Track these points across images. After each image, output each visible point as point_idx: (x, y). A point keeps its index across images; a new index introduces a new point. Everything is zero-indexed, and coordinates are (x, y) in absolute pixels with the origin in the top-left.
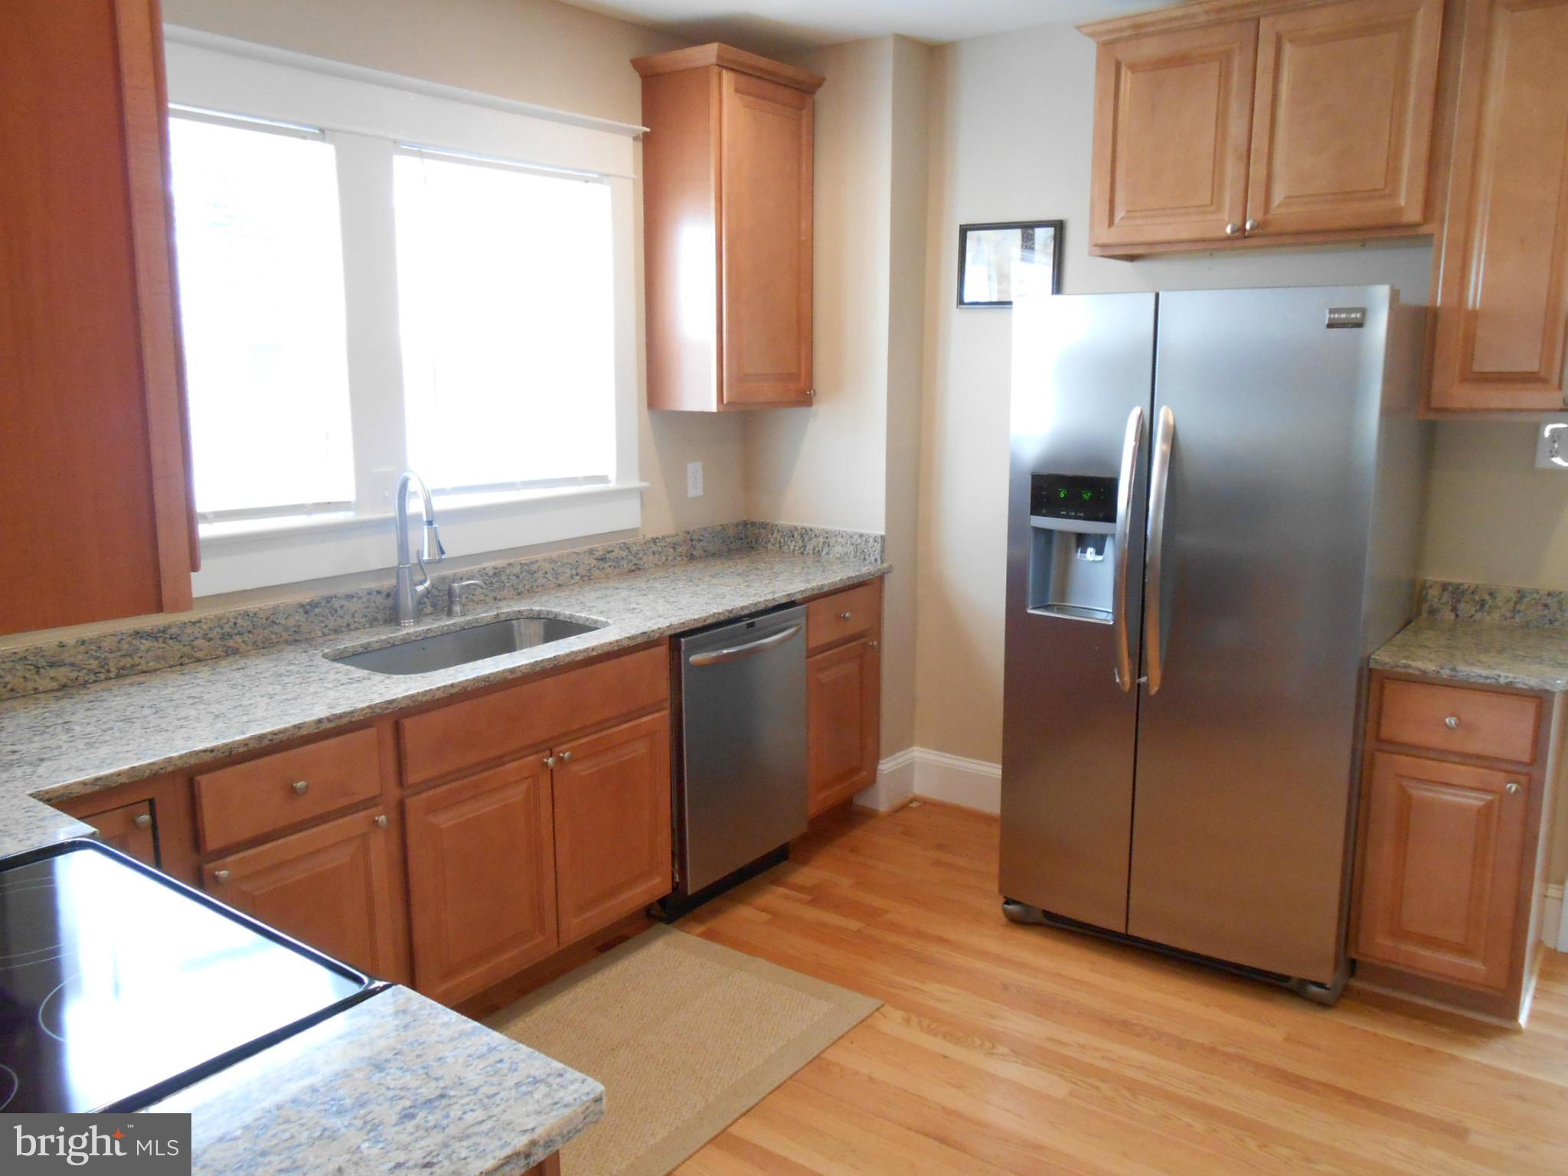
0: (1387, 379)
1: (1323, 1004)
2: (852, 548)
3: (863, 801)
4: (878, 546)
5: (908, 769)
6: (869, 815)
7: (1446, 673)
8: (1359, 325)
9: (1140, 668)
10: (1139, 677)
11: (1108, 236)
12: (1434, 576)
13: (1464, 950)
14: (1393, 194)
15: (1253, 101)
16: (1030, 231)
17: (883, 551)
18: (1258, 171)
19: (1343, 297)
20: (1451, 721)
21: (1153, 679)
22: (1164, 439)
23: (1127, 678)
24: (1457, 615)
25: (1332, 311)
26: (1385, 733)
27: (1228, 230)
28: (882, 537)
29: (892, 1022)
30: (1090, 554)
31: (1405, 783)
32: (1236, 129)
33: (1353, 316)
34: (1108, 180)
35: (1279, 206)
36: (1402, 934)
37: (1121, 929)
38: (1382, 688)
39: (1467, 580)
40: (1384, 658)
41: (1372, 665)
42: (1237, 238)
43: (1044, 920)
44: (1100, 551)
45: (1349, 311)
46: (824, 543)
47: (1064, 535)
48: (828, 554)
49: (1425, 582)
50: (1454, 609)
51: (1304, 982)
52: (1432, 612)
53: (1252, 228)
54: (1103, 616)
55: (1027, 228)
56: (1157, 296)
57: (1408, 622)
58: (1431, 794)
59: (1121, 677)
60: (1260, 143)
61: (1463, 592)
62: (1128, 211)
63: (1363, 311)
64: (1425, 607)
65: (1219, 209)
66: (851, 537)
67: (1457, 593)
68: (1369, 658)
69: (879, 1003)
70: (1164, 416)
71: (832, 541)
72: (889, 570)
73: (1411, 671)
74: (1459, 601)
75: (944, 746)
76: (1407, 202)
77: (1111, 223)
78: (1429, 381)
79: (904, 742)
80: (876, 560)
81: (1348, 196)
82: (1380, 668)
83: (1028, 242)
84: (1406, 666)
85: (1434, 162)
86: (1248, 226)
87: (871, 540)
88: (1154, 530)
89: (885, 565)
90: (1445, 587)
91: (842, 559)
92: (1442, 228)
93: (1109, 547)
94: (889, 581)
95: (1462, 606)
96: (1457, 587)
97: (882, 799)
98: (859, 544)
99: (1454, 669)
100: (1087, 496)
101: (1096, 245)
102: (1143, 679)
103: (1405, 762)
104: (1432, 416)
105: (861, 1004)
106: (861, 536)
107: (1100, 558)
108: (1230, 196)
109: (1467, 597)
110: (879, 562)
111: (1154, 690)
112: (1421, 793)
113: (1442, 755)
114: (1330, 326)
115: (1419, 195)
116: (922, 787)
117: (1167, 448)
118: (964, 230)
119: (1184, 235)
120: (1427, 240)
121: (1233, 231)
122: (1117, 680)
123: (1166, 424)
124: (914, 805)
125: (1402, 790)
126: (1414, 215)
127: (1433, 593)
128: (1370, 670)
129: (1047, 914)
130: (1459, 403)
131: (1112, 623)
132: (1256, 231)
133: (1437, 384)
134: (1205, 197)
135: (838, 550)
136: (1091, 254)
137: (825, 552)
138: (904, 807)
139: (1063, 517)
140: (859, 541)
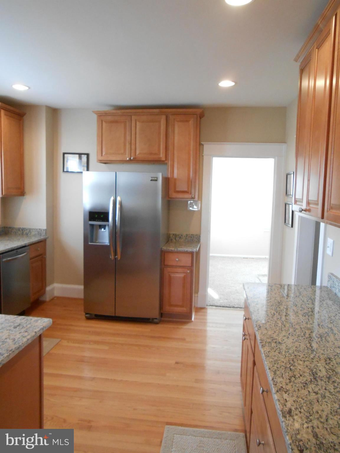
0: (162, 192)
1: (157, 323)
2: (37, 232)
3: (42, 299)
4: (45, 232)
5: (53, 290)
6: (43, 302)
7: (176, 250)
8: (156, 180)
9: (116, 254)
10: (116, 256)
11: (101, 158)
12: (172, 232)
13: (182, 306)
14: (160, 154)
15: (131, 132)
16: (81, 155)
17: (46, 233)
18: (133, 147)
19: (153, 175)
20: (177, 259)
21: (119, 257)
22: (119, 204)
23: (113, 257)
24: (176, 240)
25: (151, 177)
26: (165, 264)
27: (128, 159)
28: (46, 229)
29: (65, 343)
30: (103, 230)
31: (170, 273)
32: (128, 138)
33: (155, 179)
34: (101, 146)
35: (138, 154)
36: (171, 305)
37: (114, 315)
38: (164, 254)
39: (177, 233)
40: (164, 248)
41: (162, 250)
42: (130, 161)
43: (95, 317)
44: (105, 229)
45: (154, 178)
46: (29, 231)
47: (96, 225)
48: (30, 234)
49: (170, 234)
50: (175, 239)
51: (153, 319)
52: (171, 240)
53: (133, 159)
54: (107, 243)
55: (80, 155)
56: (116, 173)
57: (167, 242)
58: (174, 275)
59: (112, 257)
60: (133, 142)
61: (177, 235)
62: (106, 153)
63: (157, 178)
64: (170, 239)
65: (126, 154)
66: (37, 230)
67: (175, 235)
68: (162, 248)
69: (60, 339)
70: (119, 199)
71: (31, 231)
72: (48, 238)
73: (170, 250)
74: (176, 237)
75: (62, 282)
76: (162, 156)
77: (102, 155)
78: (169, 192)
79: (52, 282)
80: (44, 235)
81: (151, 154)
82: (164, 250)
83: (80, 158)
84: (168, 249)
85: (166, 149)
86: (132, 158)
87: (43, 230)
88: (118, 224)
89: (47, 236)
90: (173, 234)
91: (35, 235)
92: (169, 162)
93: (107, 228)
94: (47, 240)
95: (177, 238)
96: (176, 234)
97: (47, 297)
98: (39, 232)
99: (177, 249)
100: (102, 216)
101: (99, 160)
102: (117, 257)
103: (169, 269)
104: (170, 199)
105: (56, 341)
106: (40, 229)
107: (105, 230)
108: (128, 152)
109: (177, 236)
110: (45, 236)
111: (119, 259)
112: (172, 275)
113: (176, 267)
114: (151, 180)
115: (164, 155)
116: (57, 294)
117: (120, 206)
118: (64, 154)
119: (118, 159)
120: (166, 164)
121: (129, 159)
122: (111, 257)
123: (119, 201)
124: (55, 298)
125: (169, 275)
126: (164, 159)
127: (171, 236)
128: (162, 251)
129: (96, 315)
130: (173, 197)
131: (109, 244)
132: (134, 160)
133: (170, 193)
134: (122, 151)
135: (33, 233)
136: (97, 162)
137: (29, 234)
138: (53, 299)
139: (97, 221)
140: (39, 230)
